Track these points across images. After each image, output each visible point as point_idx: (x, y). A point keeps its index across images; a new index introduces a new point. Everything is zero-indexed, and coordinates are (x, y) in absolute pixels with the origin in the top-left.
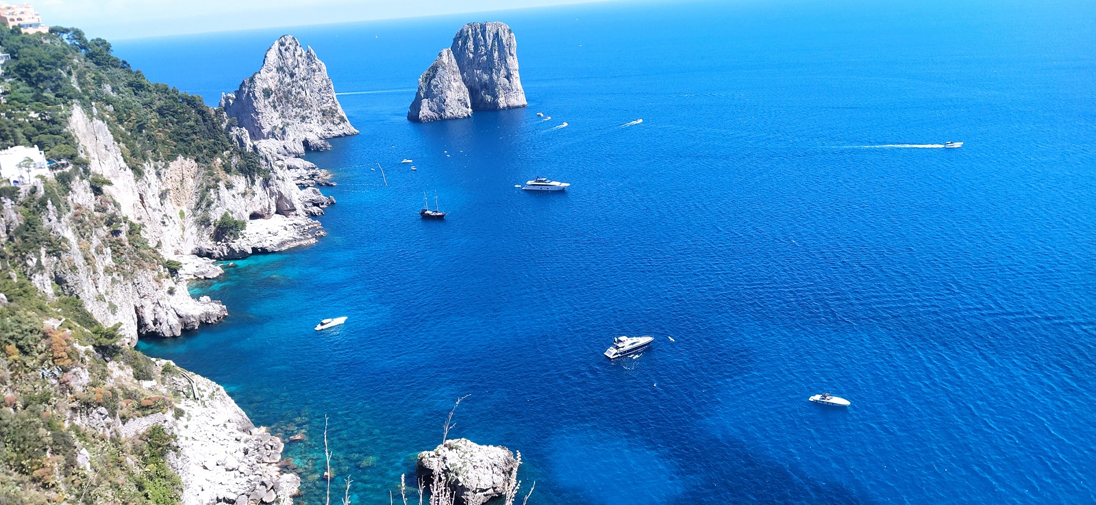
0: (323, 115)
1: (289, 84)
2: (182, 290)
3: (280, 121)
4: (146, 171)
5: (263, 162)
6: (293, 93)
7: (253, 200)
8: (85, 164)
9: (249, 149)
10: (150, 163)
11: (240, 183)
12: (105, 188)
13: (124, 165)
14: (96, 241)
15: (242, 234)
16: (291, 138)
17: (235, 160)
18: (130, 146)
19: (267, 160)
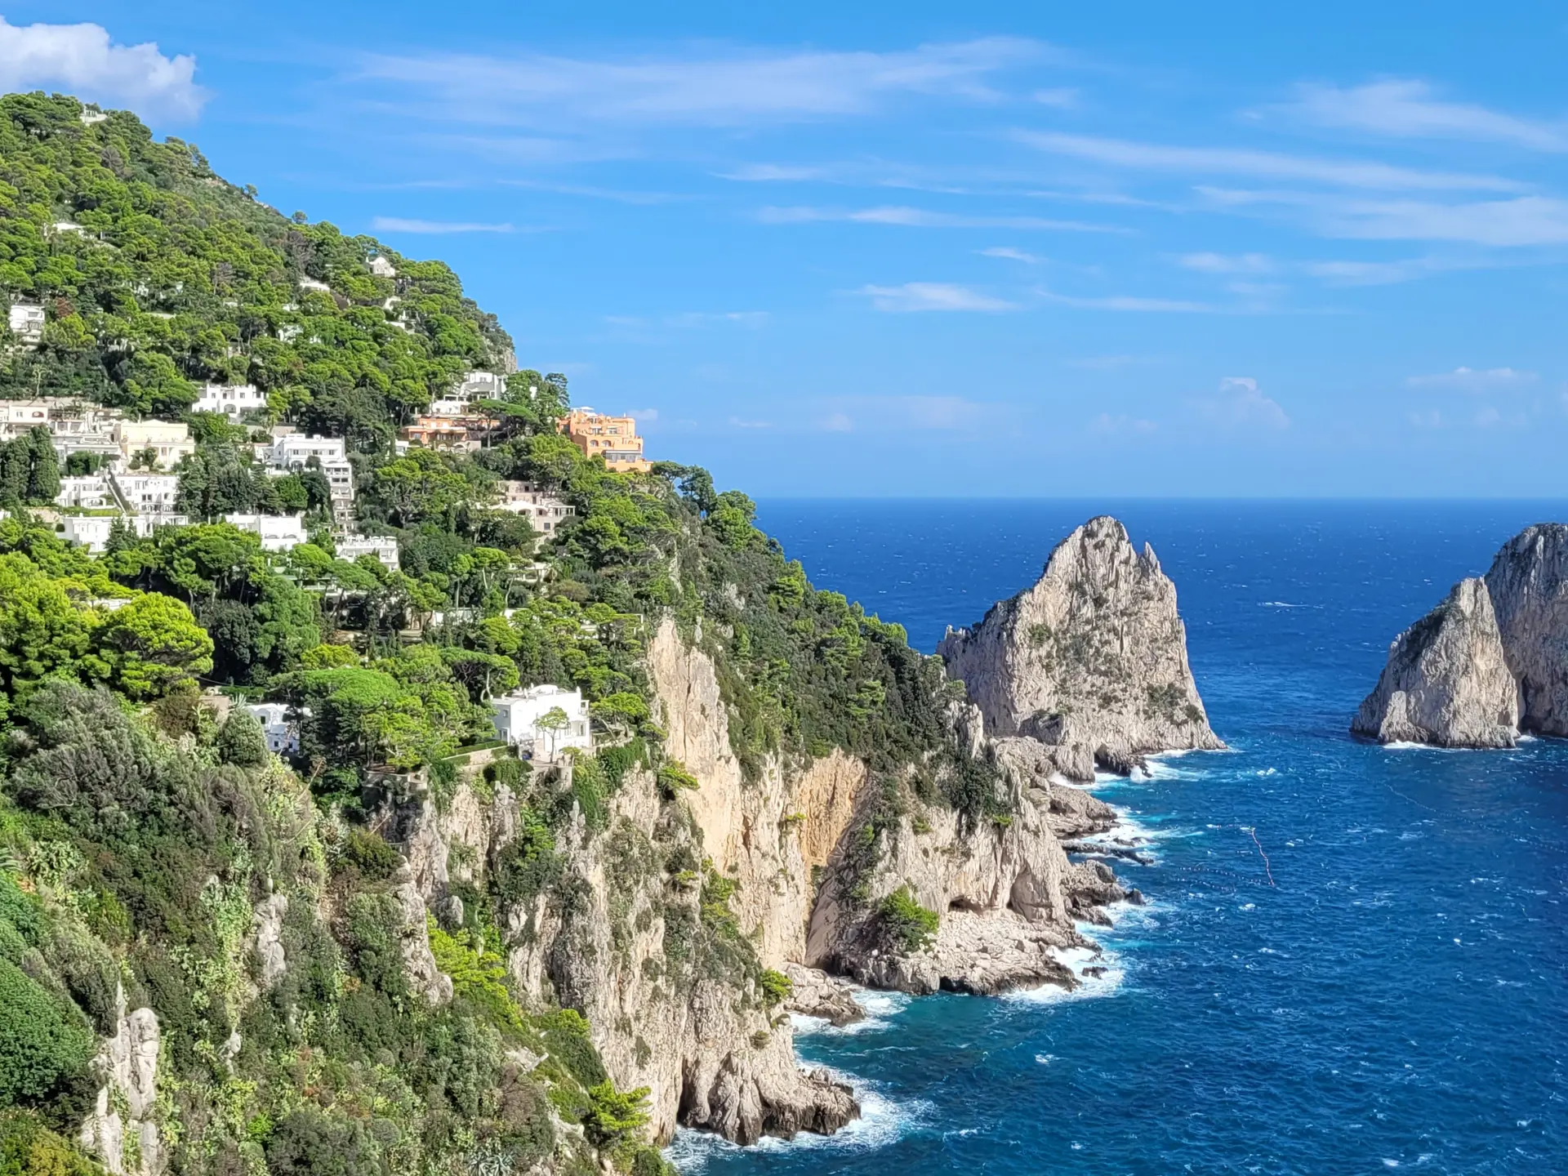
0: (1151, 696)
1: (1088, 622)
2: (781, 1040)
3: (1055, 699)
4: (766, 770)
5: (1000, 785)
6: (1096, 642)
7: (966, 868)
8: (655, 737)
9: (976, 752)
10: (776, 754)
11: (945, 824)
12: (683, 794)
13: (727, 750)
14: (641, 901)
15: (926, 942)
16: (1071, 740)
17: (944, 772)
18: (748, 715)
19: (1008, 782)
